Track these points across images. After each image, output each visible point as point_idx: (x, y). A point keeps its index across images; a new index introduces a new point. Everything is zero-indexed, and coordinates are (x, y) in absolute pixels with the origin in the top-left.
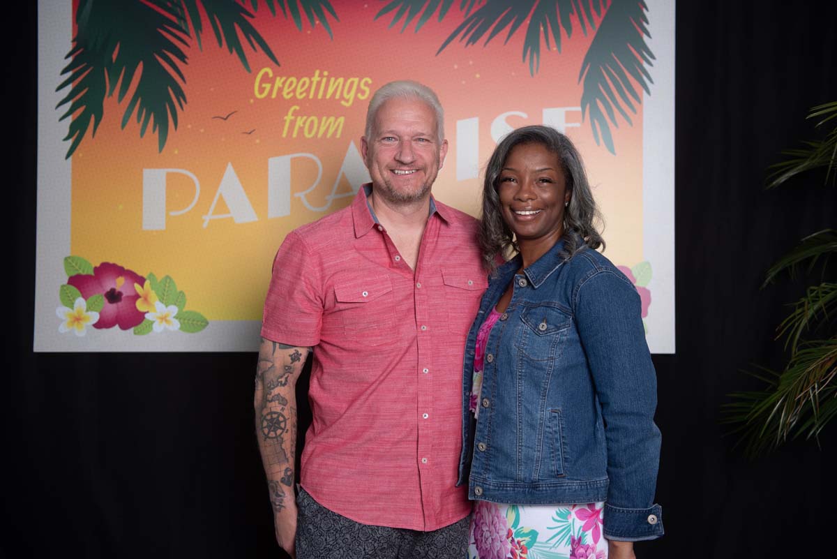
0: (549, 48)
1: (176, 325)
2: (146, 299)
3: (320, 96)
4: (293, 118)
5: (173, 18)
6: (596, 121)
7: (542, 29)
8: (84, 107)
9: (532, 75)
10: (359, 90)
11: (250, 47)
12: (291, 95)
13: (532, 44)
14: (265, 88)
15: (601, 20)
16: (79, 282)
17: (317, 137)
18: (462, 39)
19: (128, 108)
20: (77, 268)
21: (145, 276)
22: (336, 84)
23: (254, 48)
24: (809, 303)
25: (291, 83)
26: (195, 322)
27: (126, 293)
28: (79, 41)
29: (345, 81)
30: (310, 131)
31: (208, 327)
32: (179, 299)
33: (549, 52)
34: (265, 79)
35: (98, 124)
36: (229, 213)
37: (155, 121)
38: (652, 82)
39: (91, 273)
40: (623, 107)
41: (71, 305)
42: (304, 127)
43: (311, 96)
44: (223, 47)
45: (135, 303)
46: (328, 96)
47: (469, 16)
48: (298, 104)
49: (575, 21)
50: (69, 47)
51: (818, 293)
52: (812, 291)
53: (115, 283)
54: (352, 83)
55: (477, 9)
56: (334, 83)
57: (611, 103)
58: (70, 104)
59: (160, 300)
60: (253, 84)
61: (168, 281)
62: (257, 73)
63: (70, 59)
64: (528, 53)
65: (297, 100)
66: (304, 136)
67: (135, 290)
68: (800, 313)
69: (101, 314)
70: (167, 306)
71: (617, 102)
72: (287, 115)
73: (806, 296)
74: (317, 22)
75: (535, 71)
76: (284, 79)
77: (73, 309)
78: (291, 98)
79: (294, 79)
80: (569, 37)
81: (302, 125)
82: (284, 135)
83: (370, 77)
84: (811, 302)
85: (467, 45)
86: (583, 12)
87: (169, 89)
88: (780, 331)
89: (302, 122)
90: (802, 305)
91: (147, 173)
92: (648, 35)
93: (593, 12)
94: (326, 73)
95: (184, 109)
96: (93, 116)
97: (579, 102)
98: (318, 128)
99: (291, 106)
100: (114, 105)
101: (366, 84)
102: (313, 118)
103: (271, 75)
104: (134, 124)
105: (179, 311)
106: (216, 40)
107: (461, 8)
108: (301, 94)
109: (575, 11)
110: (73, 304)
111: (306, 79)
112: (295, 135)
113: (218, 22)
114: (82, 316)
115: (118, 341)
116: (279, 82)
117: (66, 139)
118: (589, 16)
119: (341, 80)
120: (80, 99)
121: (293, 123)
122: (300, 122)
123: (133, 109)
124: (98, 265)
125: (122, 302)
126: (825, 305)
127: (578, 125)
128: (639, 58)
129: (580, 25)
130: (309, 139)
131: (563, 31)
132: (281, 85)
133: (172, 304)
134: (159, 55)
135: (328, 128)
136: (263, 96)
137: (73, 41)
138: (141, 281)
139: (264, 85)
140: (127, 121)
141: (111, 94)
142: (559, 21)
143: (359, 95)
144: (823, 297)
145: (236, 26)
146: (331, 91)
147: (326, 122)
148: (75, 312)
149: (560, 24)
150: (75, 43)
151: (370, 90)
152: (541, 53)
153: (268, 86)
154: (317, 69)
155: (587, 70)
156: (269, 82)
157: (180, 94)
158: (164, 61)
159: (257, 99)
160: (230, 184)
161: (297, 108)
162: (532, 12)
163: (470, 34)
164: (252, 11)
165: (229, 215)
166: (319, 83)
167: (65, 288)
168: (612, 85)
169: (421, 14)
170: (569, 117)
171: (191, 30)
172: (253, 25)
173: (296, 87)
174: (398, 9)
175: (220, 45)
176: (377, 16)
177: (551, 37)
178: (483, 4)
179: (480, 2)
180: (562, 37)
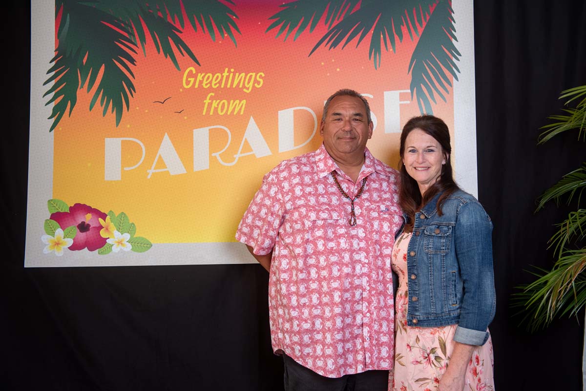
0: (387, 49)
1: (128, 247)
2: (107, 229)
3: (229, 86)
4: (210, 101)
5: (126, 34)
6: (421, 99)
7: (382, 36)
8: (64, 95)
9: (376, 69)
10: (256, 81)
11: (180, 54)
12: (209, 85)
13: (375, 47)
14: (190, 81)
15: (423, 29)
16: (59, 218)
17: (227, 114)
18: (327, 44)
19: (94, 96)
20: (57, 207)
21: (107, 213)
22: (240, 77)
23: (182, 54)
24: (570, 223)
25: (208, 78)
26: (142, 245)
27: (93, 225)
28: (61, 50)
29: (246, 75)
30: (222, 110)
31: (152, 247)
32: (131, 229)
33: (387, 53)
34: (190, 74)
35: (73, 108)
36: (166, 168)
37: (113, 105)
38: (459, 72)
39: (67, 210)
40: (439, 89)
41: (53, 234)
42: (218, 107)
43: (222, 86)
44: (161, 53)
45: (99, 232)
46: (234, 86)
47: (331, 29)
48: (213, 92)
49: (405, 30)
50: (54, 56)
51: (576, 216)
52: (572, 215)
53: (85, 218)
54: (251, 76)
55: (335, 25)
56: (238, 77)
57: (432, 88)
58: (53, 93)
59: (117, 230)
60: (182, 78)
61: (123, 216)
62: (185, 71)
63: (54, 63)
64: (373, 53)
65: (213, 89)
66: (218, 114)
67: (99, 223)
68: (564, 230)
69: (74, 239)
70: (122, 234)
71: (436, 87)
72: (206, 99)
73: (568, 218)
74: (226, 35)
75: (378, 66)
76: (203, 74)
77: (54, 237)
78: (208, 88)
79: (211, 75)
80: (401, 42)
81: (216, 106)
82: (204, 114)
83: (263, 72)
84: (571, 222)
85: (330, 48)
86: (410, 25)
87: (123, 82)
88: (550, 244)
89: (217, 103)
90: (565, 225)
91: (108, 140)
92: (456, 39)
93: (417, 24)
94: (232, 70)
95: (134, 96)
96: (69, 101)
97: (409, 87)
98: (228, 108)
99: (208, 94)
100: (84, 94)
101: (261, 77)
102: (224, 101)
103: (194, 72)
104: (99, 107)
105: (131, 237)
106: (156, 49)
107: (326, 24)
108: (215, 84)
109: (405, 24)
110: (54, 233)
111: (219, 75)
112: (211, 113)
113: (157, 37)
114: (60, 242)
115: (87, 259)
116: (200, 77)
117: (48, 119)
118: (415, 28)
119: (243, 75)
120: (60, 90)
121: (210, 105)
122: (215, 104)
123: (98, 97)
124: (72, 205)
125: (90, 231)
126: (581, 225)
127: (408, 102)
128: (450, 55)
129: (408, 33)
130: (221, 115)
131: (396, 37)
132: (201, 79)
133: (126, 232)
134: (116, 60)
135: (234, 108)
136: (189, 86)
137: (55, 51)
138: (104, 216)
139: (189, 79)
140: (94, 105)
141: (82, 87)
142: (394, 31)
143: (256, 85)
144: (579, 219)
145: (169, 38)
146: (236, 82)
147: (233, 103)
148: (55, 239)
149: (395, 33)
150: (57, 52)
151: (264, 81)
152: (382, 53)
153: (192, 80)
154: (226, 67)
155: (414, 64)
156: (193, 77)
157: (131, 86)
158: (120, 64)
159: (185, 88)
160: (167, 148)
161: (213, 94)
162: (375, 25)
163: (333, 40)
164: (181, 28)
165: (166, 170)
166: (228, 77)
167: (48, 222)
168: (431, 75)
169: (298, 27)
170: (402, 97)
171: (139, 43)
172: (181, 38)
173: (212, 80)
174: (281, 24)
175: (159, 52)
176: (267, 31)
177: (388, 42)
178: (340, 20)
179: (338, 19)
180: (396, 42)
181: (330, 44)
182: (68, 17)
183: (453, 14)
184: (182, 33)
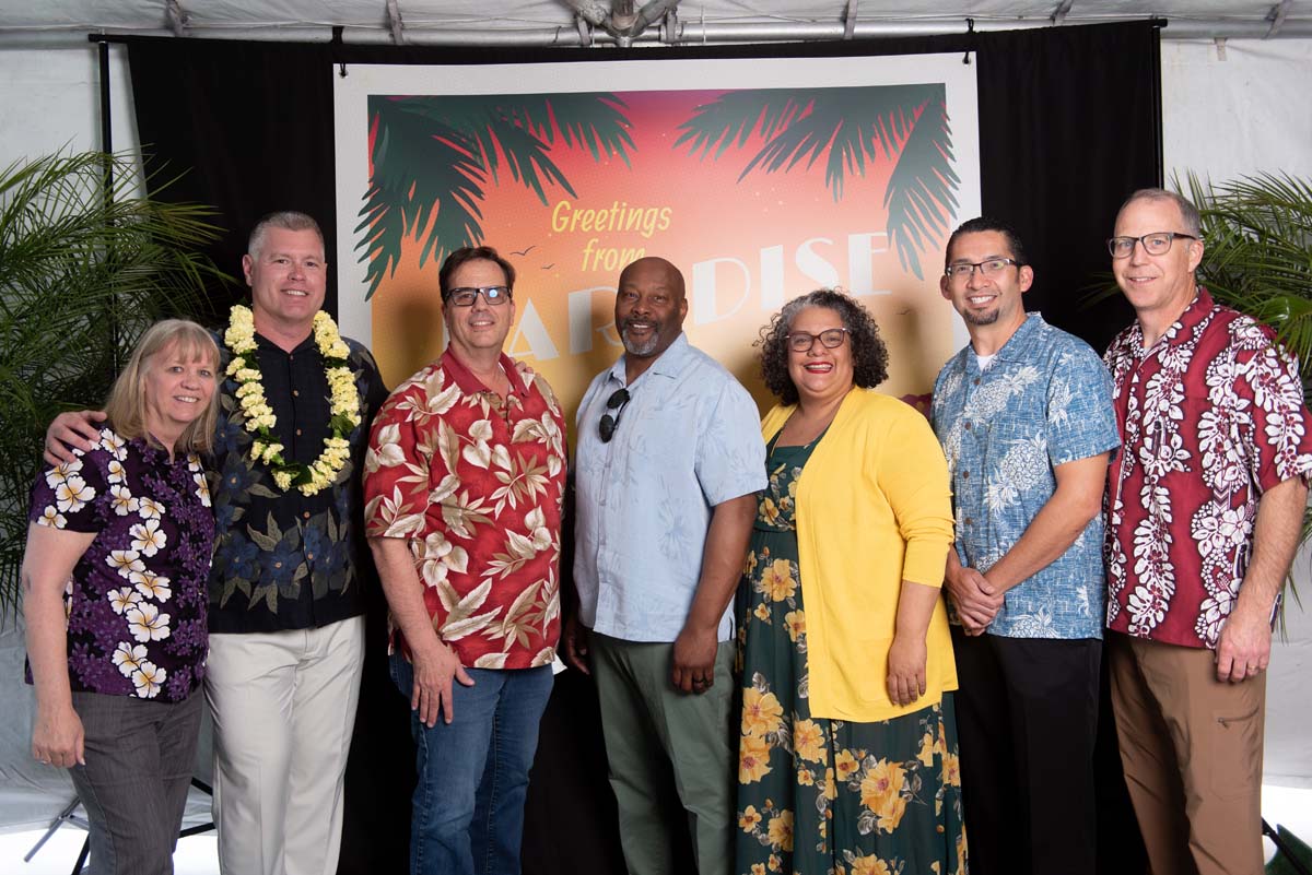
0: (852, 173)
3: (619, 227)
4: (592, 251)
5: (468, 154)
6: (902, 246)
7: (844, 153)
8: (383, 246)
9: (836, 200)
10: (659, 220)
11: (547, 180)
12: (590, 227)
13: (835, 169)
14: (562, 222)
15: (904, 144)
18: (763, 166)
19: (426, 246)
22: (636, 215)
23: (551, 181)
25: (590, 215)
28: (377, 181)
29: (645, 211)
30: (610, 263)
33: (852, 178)
34: (563, 212)
35: (396, 263)
38: (958, 206)
40: (929, 231)
42: (604, 260)
43: (610, 228)
44: (520, 180)
46: (627, 228)
47: (770, 141)
48: (597, 237)
49: (878, 144)
50: (367, 188)
54: (652, 213)
55: (777, 136)
56: (634, 214)
57: (917, 228)
58: (368, 245)
60: (550, 218)
62: (555, 207)
63: (368, 200)
64: (832, 178)
65: (597, 232)
66: (603, 269)
71: (924, 227)
72: (586, 248)
74: (615, 153)
75: (839, 197)
76: (582, 211)
78: (589, 232)
79: (592, 211)
80: (873, 162)
81: (600, 258)
82: (584, 268)
83: (670, 207)
85: (769, 170)
86: (886, 136)
87: (466, 225)
89: (602, 254)
92: (953, 159)
93: (896, 135)
94: (624, 204)
96: (391, 255)
97: (885, 227)
98: (619, 261)
99: (589, 240)
100: (412, 244)
101: (666, 214)
102: (613, 250)
103: (569, 208)
104: (432, 262)
106: (512, 176)
107: (761, 136)
108: (600, 226)
109: (878, 134)
111: (605, 212)
112: (594, 268)
113: (514, 157)
116: (577, 215)
117: (364, 282)
118: (892, 140)
119: (640, 211)
120: (378, 240)
121: (592, 256)
122: (599, 255)
123: (430, 247)
127: (884, 250)
128: (944, 181)
129: (883, 149)
130: (609, 272)
131: (865, 152)
132: (579, 219)
134: (456, 193)
136: (560, 230)
137: (370, 181)
139: (562, 218)
140: (426, 259)
141: (408, 233)
142: (862, 146)
143: (660, 226)
145: (532, 158)
146: (630, 222)
147: (626, 254)
149: (863, 150)
150: (372, 183)
151: (671, 219)
152: (844, 178)
153: (566, 219)
154: (616, 200)
155: (891, 195)
156: (567, 215)
157: (477, 230)
158: (461, 199)
159: (553, 232)
160: (530, 321)
161: (597, 240)
162: (834, 136)
163: (772, 160)
164: (548, 145)
165: (530, 353)
166: (618, 215)
168: (917, 210)
169: (720, 141)
170: (875, 243)
171: (487, 164)
172: (549, 158)
173: (594, 220)
174: (696, 137)
175: (517, 180)
176: (676, 145)
177: (854, 162)
178: (784, 129)
179: (780, 128)
180: (865, 161)
181: (769, 164)
182: (387, 130)
183: (948, 122)
184: (548, 149)
